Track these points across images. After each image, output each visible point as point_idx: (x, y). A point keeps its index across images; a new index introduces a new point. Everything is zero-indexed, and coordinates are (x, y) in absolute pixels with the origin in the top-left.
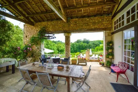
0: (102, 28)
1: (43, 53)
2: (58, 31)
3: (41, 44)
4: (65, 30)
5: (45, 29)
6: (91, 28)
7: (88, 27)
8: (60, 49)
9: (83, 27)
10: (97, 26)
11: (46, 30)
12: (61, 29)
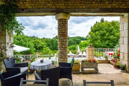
0: (123, 8)
1: (9, 54)
2: (43, 8)
3: (5, 35)
4: (58, 7)
5: (15, 3)
6: (106, 7)
7: (101, 5)
8: (38, 46)
9: (93, 5)
10: (116, 5)
11: (18, 6)
12: (51, 5)
